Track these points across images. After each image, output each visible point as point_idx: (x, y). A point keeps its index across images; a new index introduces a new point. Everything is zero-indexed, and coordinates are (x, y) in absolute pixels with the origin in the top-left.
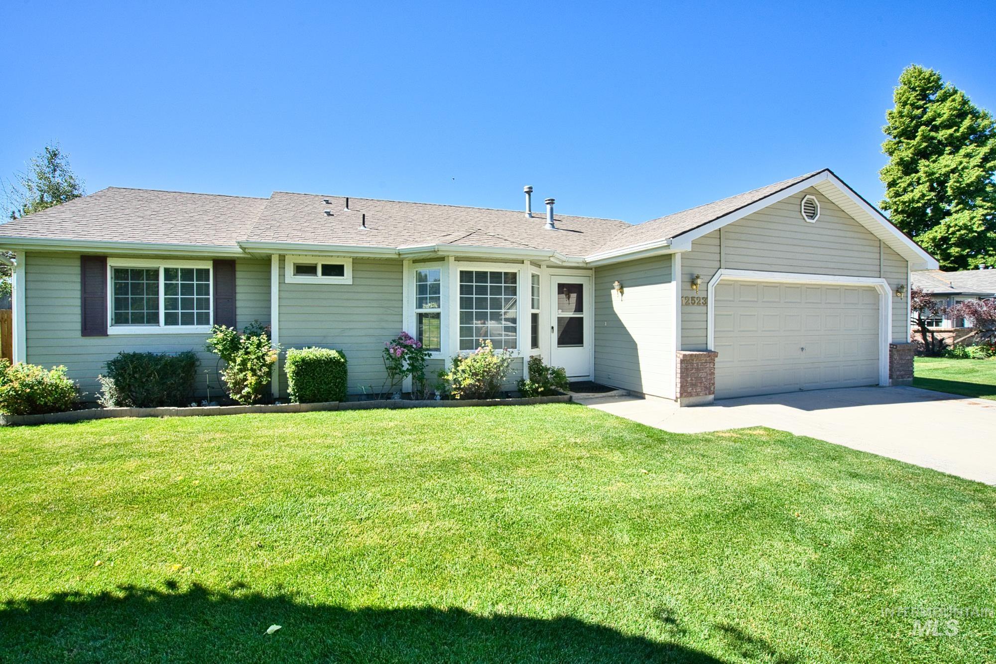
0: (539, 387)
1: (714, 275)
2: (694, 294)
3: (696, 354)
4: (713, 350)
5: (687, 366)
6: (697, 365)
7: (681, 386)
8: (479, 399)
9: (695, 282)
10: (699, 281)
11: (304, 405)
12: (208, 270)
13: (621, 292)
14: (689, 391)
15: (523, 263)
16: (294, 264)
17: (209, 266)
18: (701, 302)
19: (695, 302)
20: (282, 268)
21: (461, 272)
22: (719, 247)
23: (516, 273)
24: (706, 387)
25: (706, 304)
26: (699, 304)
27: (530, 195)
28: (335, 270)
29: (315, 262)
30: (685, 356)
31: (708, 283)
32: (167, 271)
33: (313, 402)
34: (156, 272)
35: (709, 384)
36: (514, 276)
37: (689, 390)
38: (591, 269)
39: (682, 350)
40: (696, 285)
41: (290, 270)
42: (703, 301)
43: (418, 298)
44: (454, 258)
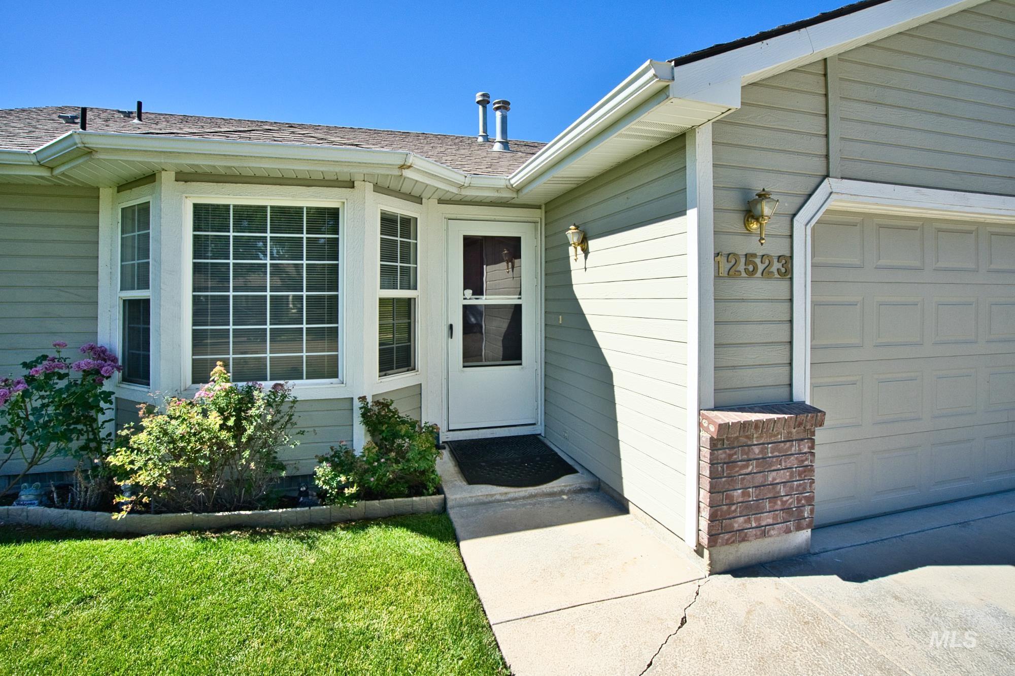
0: (349, 484)
1: (810, 195)
2: (752, 245)
3: (757, 422)
4: (808, 403)
5: (730, 456)
6: (763, 452)
7: (713, 518)
8: (195, 512)
9: (756, 212)
10: (767, 209)
13: (583, 250)
14: (736, 526)
15: (353, 187)
18: (774, 269)
19: (755, 269)
21: (196, 207)
22: (824, 119)
23: (338, 209)
24: (787, 510)
25: (787, 273)
26: (767, 274)
27: (485, 108)
30: (723, 428)
31: (794, 215)
35: (799, 500)
36: (332, 216)
38: (539, 207)
39: (717, 408)
40: (757, 218)
42: (779, 266)
43: (122, 266)
44: (173, 175)
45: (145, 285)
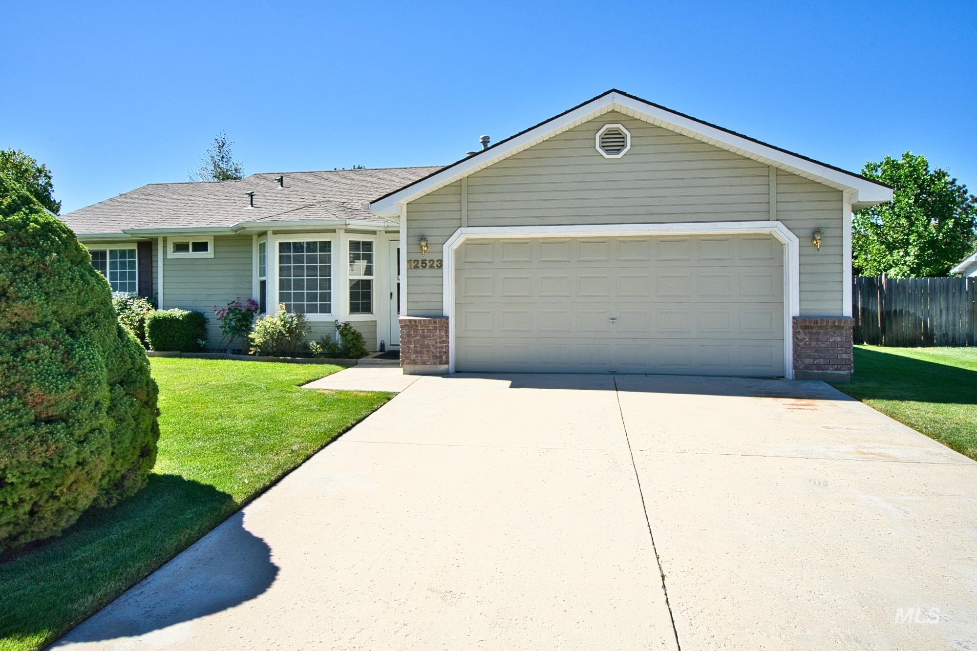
1: (451, 235)
2: (425, 256)
3: (422, 319)
5: (409, 332)
6: (423, 332)
7: (403, 353)
11: (157, 353)
12: (135, 250)
15: (336, 232)
16: (174, 243)
17: (134, 247)
18: (435, 265)
19: (426, 265)
20: (165, 247)
21: (281, 244)
22: (460, 204)
23: (330, 242)
24: (436, 356)
25: (441, 266)
26: (431, 267)
28: (201, 247)
29: (188, 241)
31: (443, 244)
32: (111, 251)
33: (164, 350)
34: (103, 254)
35: (440, 352)
36: (328, 244)
37: (413, 357)
39: (407, 316)
41: (170, 248)
42: (438, 264)
43: (260, 267)
44: (271, 232)
45: (264, 276)
